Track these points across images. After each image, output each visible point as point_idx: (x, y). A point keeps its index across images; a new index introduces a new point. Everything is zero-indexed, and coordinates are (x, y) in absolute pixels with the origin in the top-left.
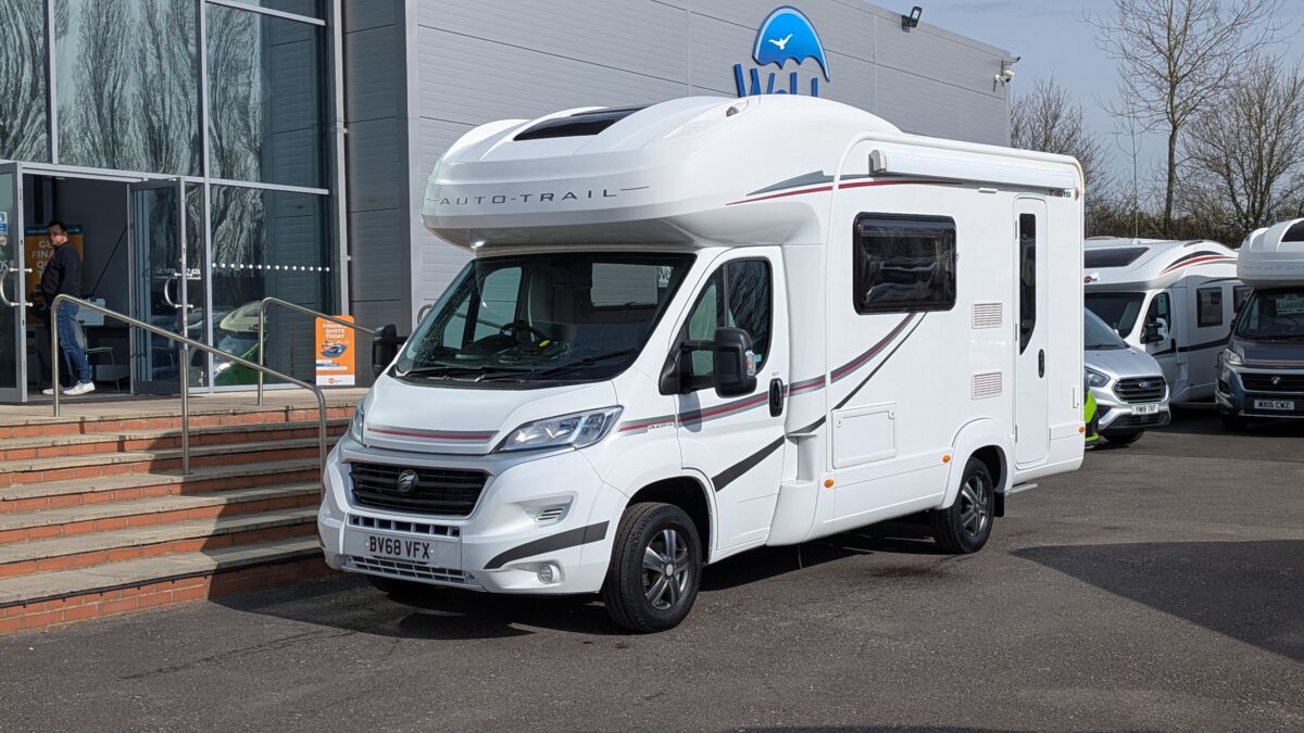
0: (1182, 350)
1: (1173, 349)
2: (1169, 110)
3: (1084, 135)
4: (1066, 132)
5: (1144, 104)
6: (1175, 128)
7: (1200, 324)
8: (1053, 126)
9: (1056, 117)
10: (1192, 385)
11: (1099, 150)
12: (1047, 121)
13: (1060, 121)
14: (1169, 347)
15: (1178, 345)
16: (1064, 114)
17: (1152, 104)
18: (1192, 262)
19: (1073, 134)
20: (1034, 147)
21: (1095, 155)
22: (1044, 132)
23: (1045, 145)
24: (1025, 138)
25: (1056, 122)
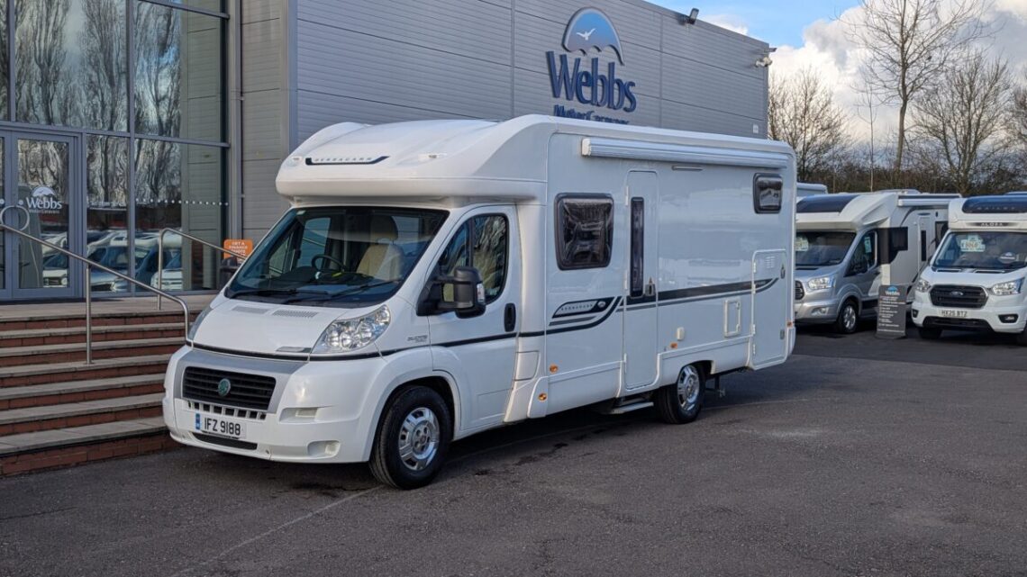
2: (901, 88)
3: (833, 106)
4: (821, 103)
5: (881, 83)
6: (905, 103)
11: (845, 119)
13: (817, 95)
17: (887, 84)
19: (826, 105)
20: (796, 115)
21: (842, 122)
22: (803, 104)
23: (805, 114)
24: (789, 108)
25: (814, 97)
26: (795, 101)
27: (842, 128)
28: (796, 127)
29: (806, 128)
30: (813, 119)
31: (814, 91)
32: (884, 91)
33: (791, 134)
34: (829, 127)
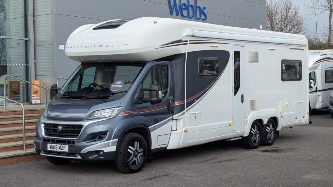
0: (320, 91)
1: (316, 91)
2: (329, 6)
3: (299, 15)
4: (293, 14)
5: (320, 4)
6: (331, 13)
7: (326, 82)
8: (288, 12)
9: (290, 9)
10: (323, 103)
11: (305, 21)
12: (287, 10)
13: (291, 10)
14: (315, 90)
15: (318, 89)
16: (292, 8)
17: (323, 4)
18: (323, 61)
19: (296, 14)
20: (282, 19)
21: (303, 22)
22: (285, 14)
23: (286, 19)
24: (279, 16)
25: (290, 11)
26: (281, 13)
27: (303, 25)
28: (282, 25)
29: (286, 25)
30: (290, 21)
31: (290, 8)
32: (321, 8)
33: (280, 28)
34: (297, 24)
